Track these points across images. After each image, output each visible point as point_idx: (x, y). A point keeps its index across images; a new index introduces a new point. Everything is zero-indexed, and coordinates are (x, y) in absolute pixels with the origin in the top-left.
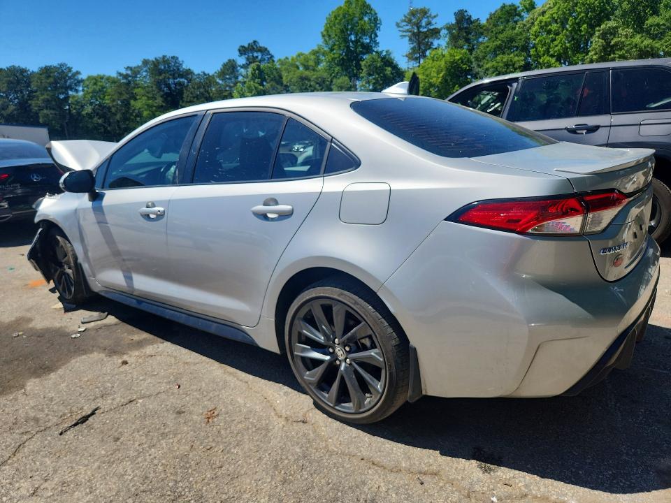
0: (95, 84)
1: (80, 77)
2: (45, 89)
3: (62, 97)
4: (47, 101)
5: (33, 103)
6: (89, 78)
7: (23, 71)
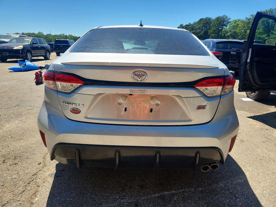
0: (235, 23)
1: (230, 20)
2: (215, 26)
3: (220, 29)
4: (214, 30)
5: (209, 31)
6: (234, 21)
7: (210, 19)
